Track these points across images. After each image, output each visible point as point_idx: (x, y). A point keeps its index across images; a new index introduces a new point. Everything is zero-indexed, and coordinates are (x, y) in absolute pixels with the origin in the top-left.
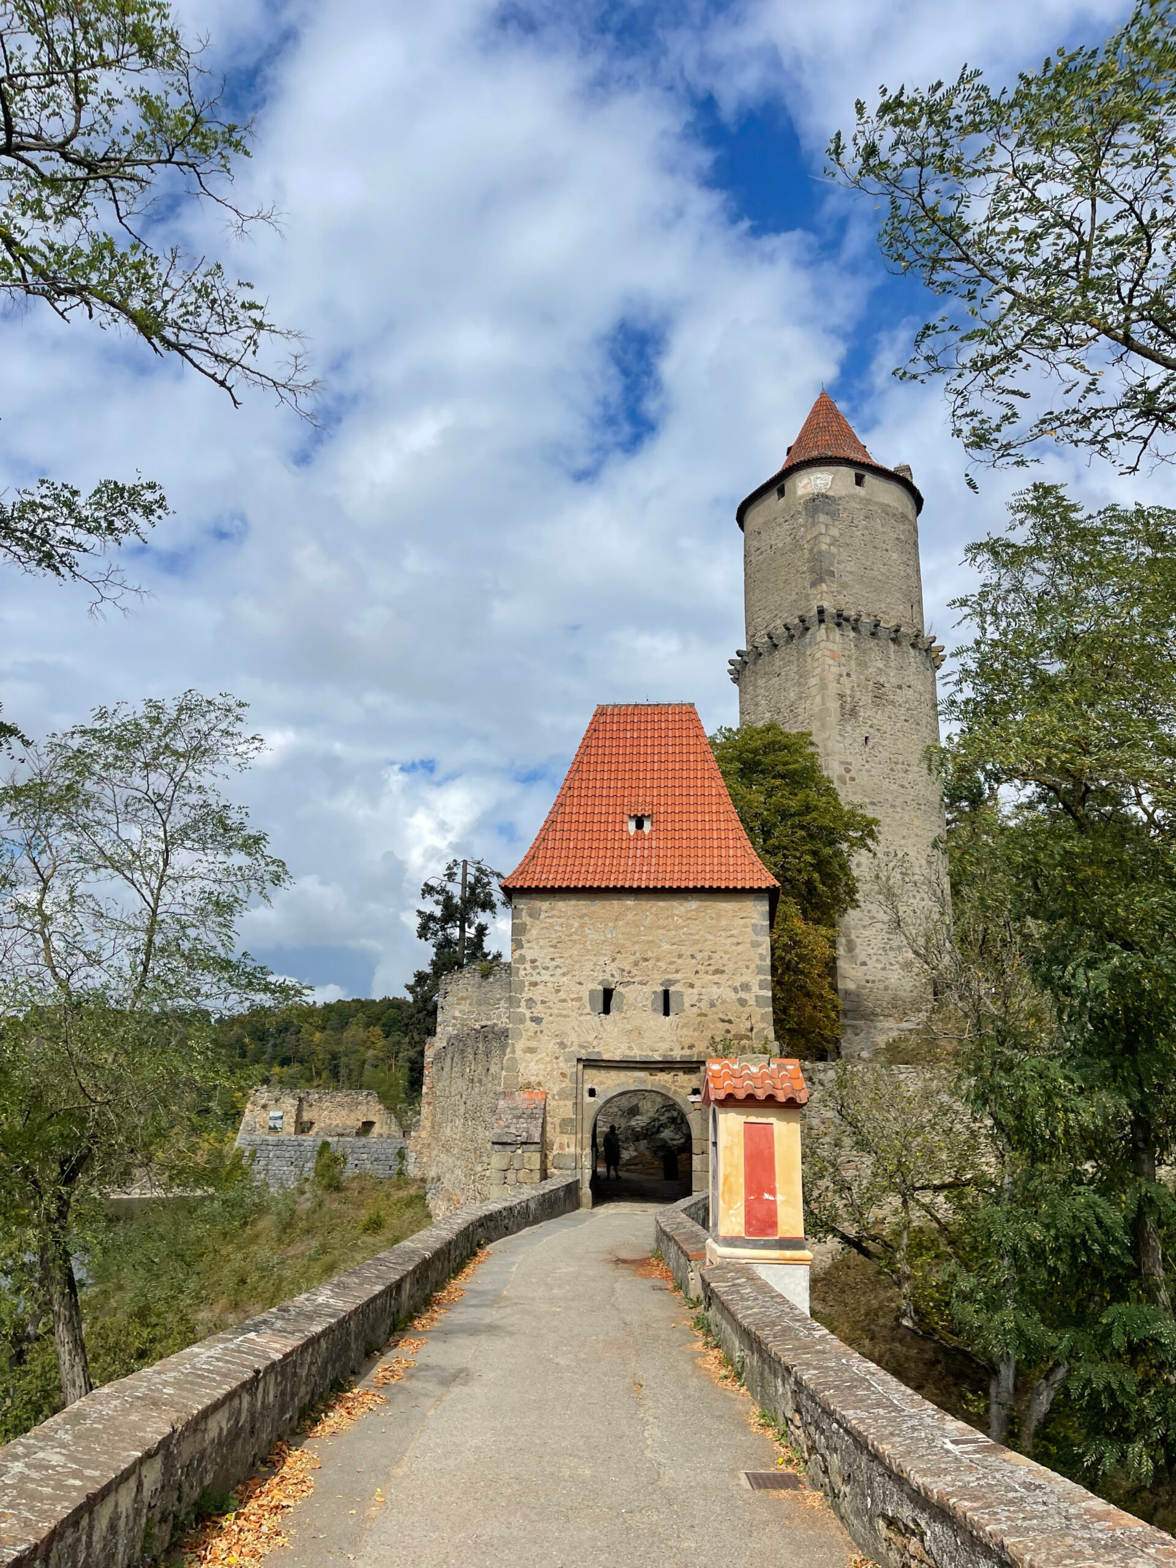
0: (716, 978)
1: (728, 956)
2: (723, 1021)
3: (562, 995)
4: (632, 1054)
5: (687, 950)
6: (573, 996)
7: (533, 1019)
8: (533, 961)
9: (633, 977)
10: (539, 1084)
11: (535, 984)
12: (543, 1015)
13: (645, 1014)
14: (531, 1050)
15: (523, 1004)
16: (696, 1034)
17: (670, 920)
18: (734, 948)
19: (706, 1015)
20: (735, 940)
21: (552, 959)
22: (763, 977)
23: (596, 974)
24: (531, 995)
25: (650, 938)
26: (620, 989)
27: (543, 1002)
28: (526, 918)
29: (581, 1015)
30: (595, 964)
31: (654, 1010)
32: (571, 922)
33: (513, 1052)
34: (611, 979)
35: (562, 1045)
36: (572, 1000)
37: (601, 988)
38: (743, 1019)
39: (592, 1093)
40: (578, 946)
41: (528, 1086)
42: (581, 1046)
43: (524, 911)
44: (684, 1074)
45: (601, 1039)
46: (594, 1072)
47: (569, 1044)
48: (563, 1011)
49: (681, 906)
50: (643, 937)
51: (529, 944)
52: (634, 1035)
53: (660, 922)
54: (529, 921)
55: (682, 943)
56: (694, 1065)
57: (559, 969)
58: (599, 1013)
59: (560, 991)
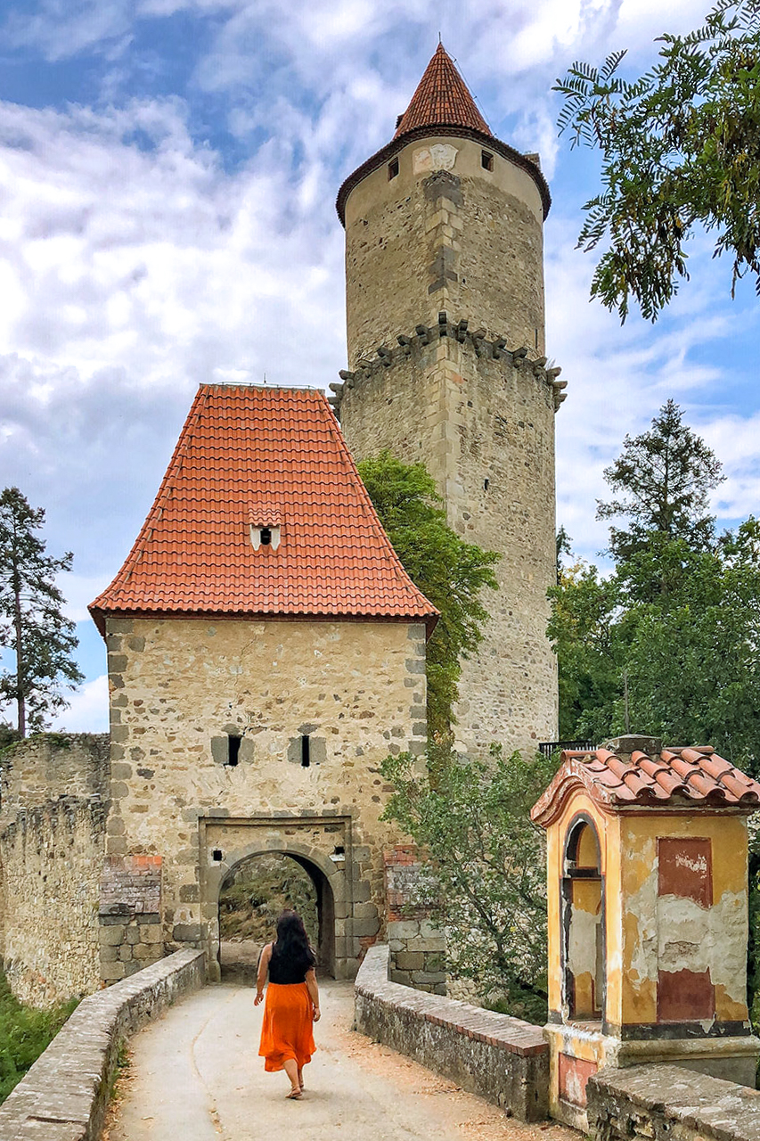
0: (364, 722)
1: (377, 697)
2: (371, 770)
3: (177, 744)
4: (265, 810)
5: (330, 690)
6: (191, 745)
7: (140, 773)
8: (138, 703)
9: (264, 722)
10: (153, 848)
11: (143, 731)
12: (154, 768)
13: (280, 764)
14: (142, 809)
15: (127, 754)
16: (341, 785)
17: (309, 655)
18: (384, 686)
19: (352, 765)
20: (387, 678)
21: (163, 701)
22: (418, 721)
23: (218, 718)
24: (136, 744)
25: (286, 676)
26: (249, 735)
27: (152, 752)
28: (125, 650)
29: (201, 767)
30: (218, 707)
31: (292, 760)
32: (186, 655)
33: (118, 811)
34: (238, 724)
35: (181, 803)
36: (190, 749)
37: (226, 735)
39: (217, 856)
40: (196, 685)
41: (139, 849)
42: (203, 802)
43: (123, 641)
44: (326, 830)
45: (227, 793)
46: (219, 831)
47: (188, 800)
48: (179, 763)
49: (321, 637)
50: (276, 675)
51: (131, 682)
52: (267, 789)
53: (297, 657)
54: (129, 653)
55: (325, 681)
56: (338, 821)
57: (171, 713)
58: (224, 765)
59: (174, 738)
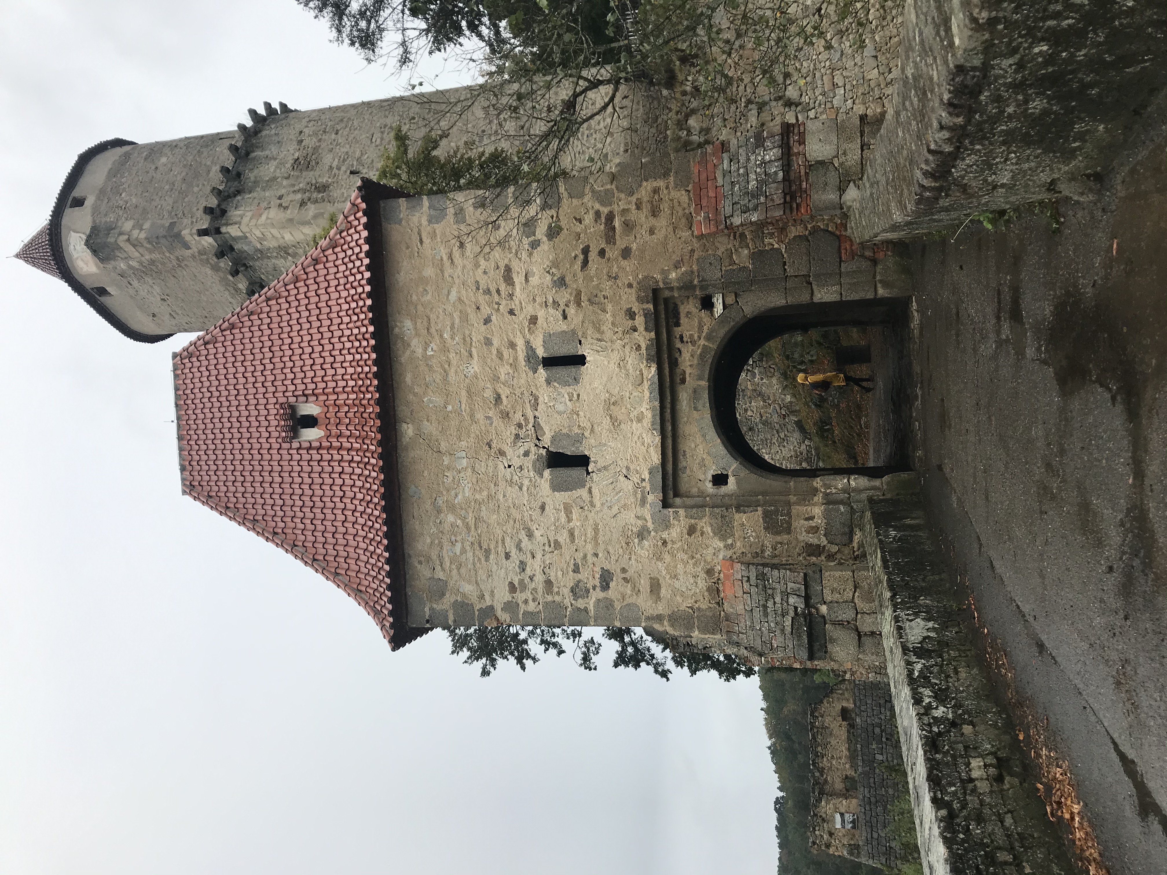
0: (518, 279)
1: (482, 262)
2: (585, 263)
3: (563, 537)
4: (649, 415)
5: (478, 332)
6: (563, 519)
7: (605, 587)
8: (512, 588)
9: (526, 420)
10: (709, 572)
11: (549, 583)
12: (597, 569)
13: (583, 396)
14: (655, 586)
15: (581, 603)
16: (609, 307)
17: (434, 362)
18: (468, 253)
19: (579, 294)
20: (456, 250)
21: (507, 556)
22: (511, 199)
23: (526, 482)
24: (566, 591)
25: (464, 393)
26: (546, 441)
27: (576, 570)
28: (446, 604)
29: (593, 505)
30: (511, 483)
31: (576, 380)
32: (447, 527)
33: (659, 618)
34: (532, 457)
35: (642, 534)
36: (570, 520)
37: (547, 473)
38: (579, 228)
40: (484, 514)
41: (715, 590)
42: (643, 502)
43: (435, 606)
44: (678, 324)
45: (628, 469)
46: (684, 478)
47: (640, 523)
48: (589, 535)
49: (409, 345)
50: (463, 406)
51: (487, 597)
52: (619, 413)
53: (438, 378)
54: (449, 599)
55: (468, 339)
56: (662, 307)
57: (523, 545)
58: (588, 473)
59: (556, 542)
